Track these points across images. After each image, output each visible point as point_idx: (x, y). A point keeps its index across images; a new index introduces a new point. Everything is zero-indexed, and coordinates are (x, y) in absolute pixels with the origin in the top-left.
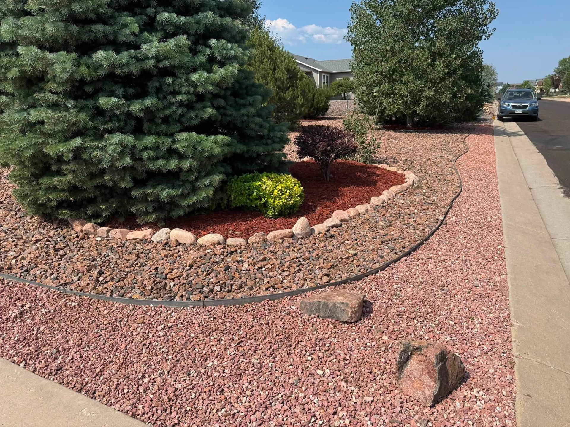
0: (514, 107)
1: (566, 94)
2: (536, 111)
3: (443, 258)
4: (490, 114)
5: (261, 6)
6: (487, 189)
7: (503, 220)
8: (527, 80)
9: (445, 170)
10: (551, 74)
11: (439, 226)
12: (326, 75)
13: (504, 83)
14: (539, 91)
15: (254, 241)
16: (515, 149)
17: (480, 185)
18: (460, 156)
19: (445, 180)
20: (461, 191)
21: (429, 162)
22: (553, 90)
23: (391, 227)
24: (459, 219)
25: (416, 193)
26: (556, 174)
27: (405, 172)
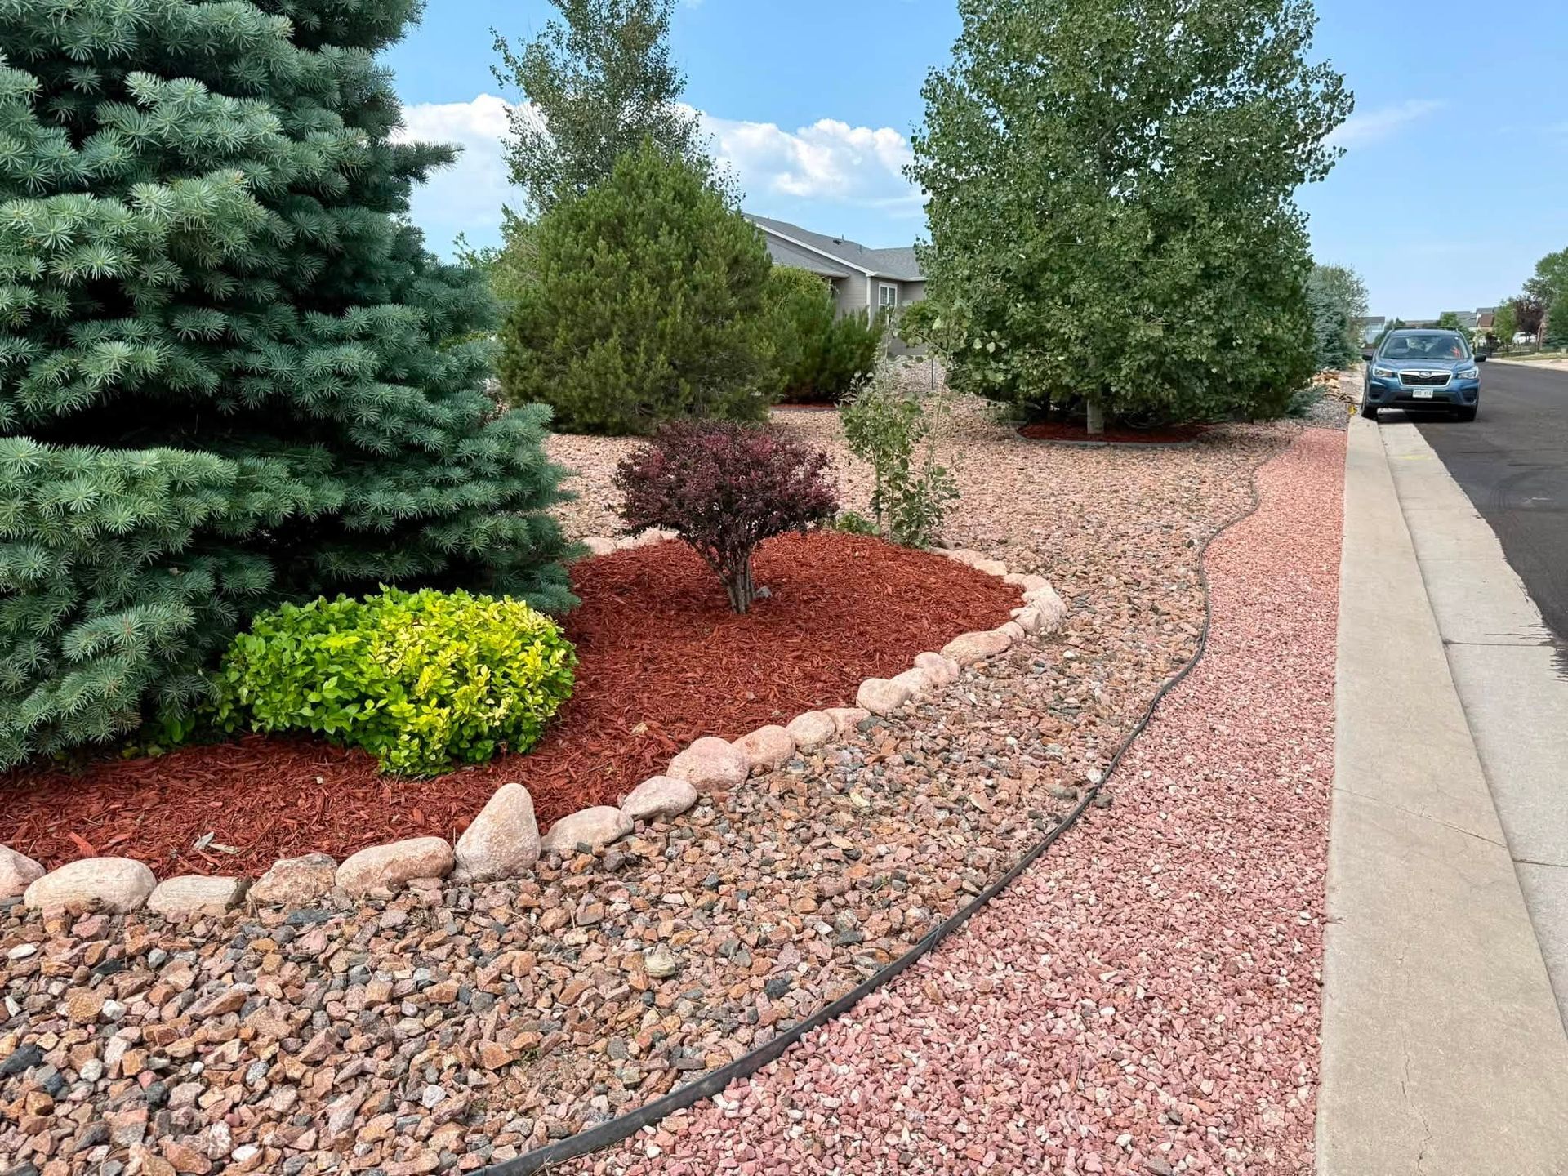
0: (1407, 379)
1: (1557, 348)
2: (1471, 393)
3: (1053, 989)
4: (1343, 398)
5: (685, 87)
6: (1295, 648)
7: (1337, 777)
8: (1450, 310)
9: (1167, 573)
10: (1515, 297)
11: (1079, 813)
12: (889, 286)
13: (1387, 319)
14: (1483, 341)
15: (267, 898)
16: (1406, 504)
17: (1275, 632)
18: (1228, 524)
19: (1154, 610)
20: (1199, 656)
21: (1120, 546)
22: (1523, 340)
23: (886, 819)
24: (1167, 781)
25: (1037, 664)
26: (1534, 594)
27: (1028, 581)
